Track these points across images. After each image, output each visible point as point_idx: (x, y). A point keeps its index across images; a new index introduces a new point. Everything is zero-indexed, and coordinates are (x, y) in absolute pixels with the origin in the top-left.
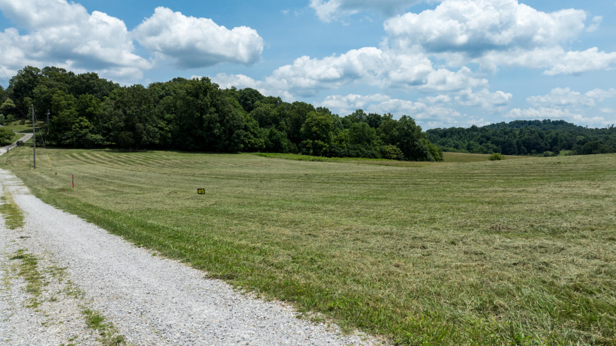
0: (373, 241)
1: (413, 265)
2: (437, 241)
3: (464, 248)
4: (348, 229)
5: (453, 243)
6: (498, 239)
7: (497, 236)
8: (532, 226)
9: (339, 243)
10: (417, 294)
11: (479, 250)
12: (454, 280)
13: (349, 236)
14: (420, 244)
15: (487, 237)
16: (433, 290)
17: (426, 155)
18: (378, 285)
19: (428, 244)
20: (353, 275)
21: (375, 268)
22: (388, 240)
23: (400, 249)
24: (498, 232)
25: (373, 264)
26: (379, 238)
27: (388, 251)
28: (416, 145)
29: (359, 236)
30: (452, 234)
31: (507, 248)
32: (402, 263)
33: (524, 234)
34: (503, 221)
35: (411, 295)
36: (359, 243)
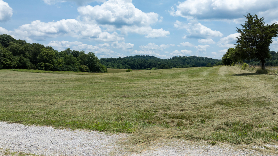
0: (79, 104)
1: (95, 110)
2: (104, 102)
3: (113, 103)
4: (68, 101)
5: (110, 102)
6: (125, 100)
7: (125, 99)
8: (137, 95)
9: (65, 106)
11: (118, 103)
12: (109, 113)
13: (69, 104)
14: (98, 104)
15: (121, 99)
16: (102, 116)
17: (100, 70)
18: (82, 117)
19: (101, 104)
20: (73, 116)
21: (81, 113)
22: (85, 103)
23: (90, 106)
24: (125, 98)
25: (80, 112)
26: (82, 103)
27: (85, 107)
29: (73, 103)
30: (109, 100)
31: (127, 102)
32: (91, 110)
33: (134, 97)
34: (127, 94)
35: (95, 119)
36: (74, 106)
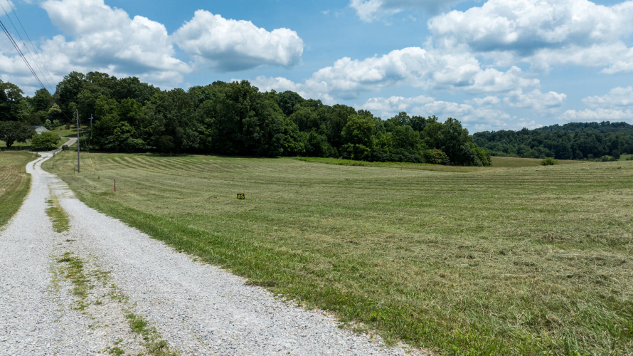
0: (417, 250)
1: (460, 276)
2: (485, 251)
3: (514, 258)
4: (390, 237)
5: (502, 253)
6: (551, 250)
7: (550, 246)
8: (588, 236)
9: (381, 252)
10: (464, 306)
11: (529, 260)
12: (503, 292)
13: (391, 245)
14: (467, 254)
15: (538, 247)
16: (480, 302)
17: (473, 160)
18: (422, 295)
19: (475, 254)
20: (396, 285)
21: (419, 278)
22: (432, 249)
23: (445, 259)
24: (551, 242)
25: (417, 274)
26: (423, 246)
27: (433, 260)
28: (462, 150)
29: (403, 244)
30: (501, 244)
31: (561, 259)
32: (447, 273)
33: (579, 245)
34: (556, 230)
35: (458, 307)
36: (402, 251)
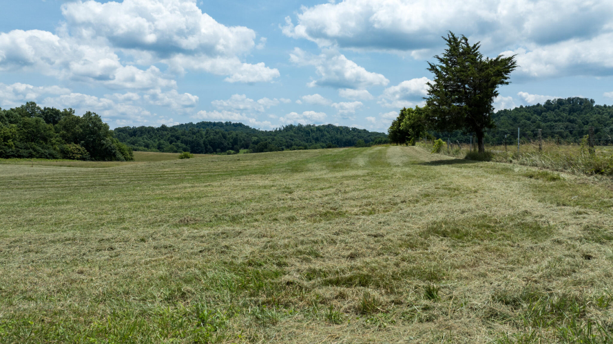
0: (50, 251)
1: (100, 269)
2: (126, 241)
3: (154, 243)
4: (15, 241)
5: (143, 240)
6: (186, 231)
7: (185, 228)
8: (216, 216)
10: (101, 299)
11: (168, 243)
12: (143, 276)
13: (17, 249)
14: (107, 245)
15: (176, 230)
16: (121, 290)
17: (114, 155)
19: (116, 245)
20: (22, 292)
22: (69, 246)
23: (84, 254)
24: (186, 225)
25: (50, 276)
26: (58, 245)
27: (69, 258)
28: (103, 144)
29: (32, 247)
30: (141, 232)
31: (194, 238)
32: (86, 268)
33: (209, 224)
34: (190, 214)
35: (97, 300)
36: (32, 255)
